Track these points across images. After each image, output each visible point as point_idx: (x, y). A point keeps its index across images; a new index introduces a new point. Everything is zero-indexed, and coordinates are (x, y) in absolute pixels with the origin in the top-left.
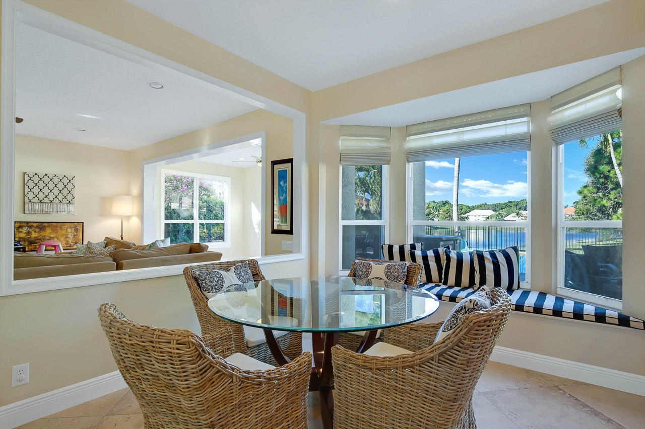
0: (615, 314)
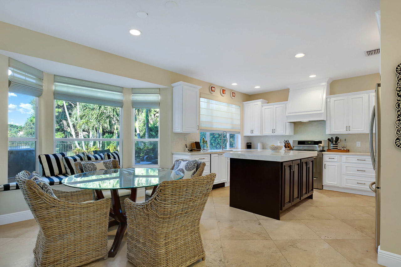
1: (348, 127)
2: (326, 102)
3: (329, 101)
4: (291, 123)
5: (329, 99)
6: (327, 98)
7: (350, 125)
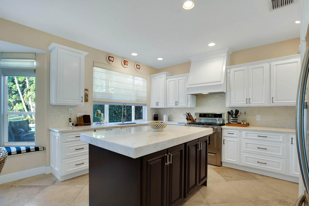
0: (34, 148)
1: (248, 99)
2: (226, 73)
3: (229, 71)
4: (193, 95)
5: (229, 70)
6: (226, 69)
7: (250, 97)
